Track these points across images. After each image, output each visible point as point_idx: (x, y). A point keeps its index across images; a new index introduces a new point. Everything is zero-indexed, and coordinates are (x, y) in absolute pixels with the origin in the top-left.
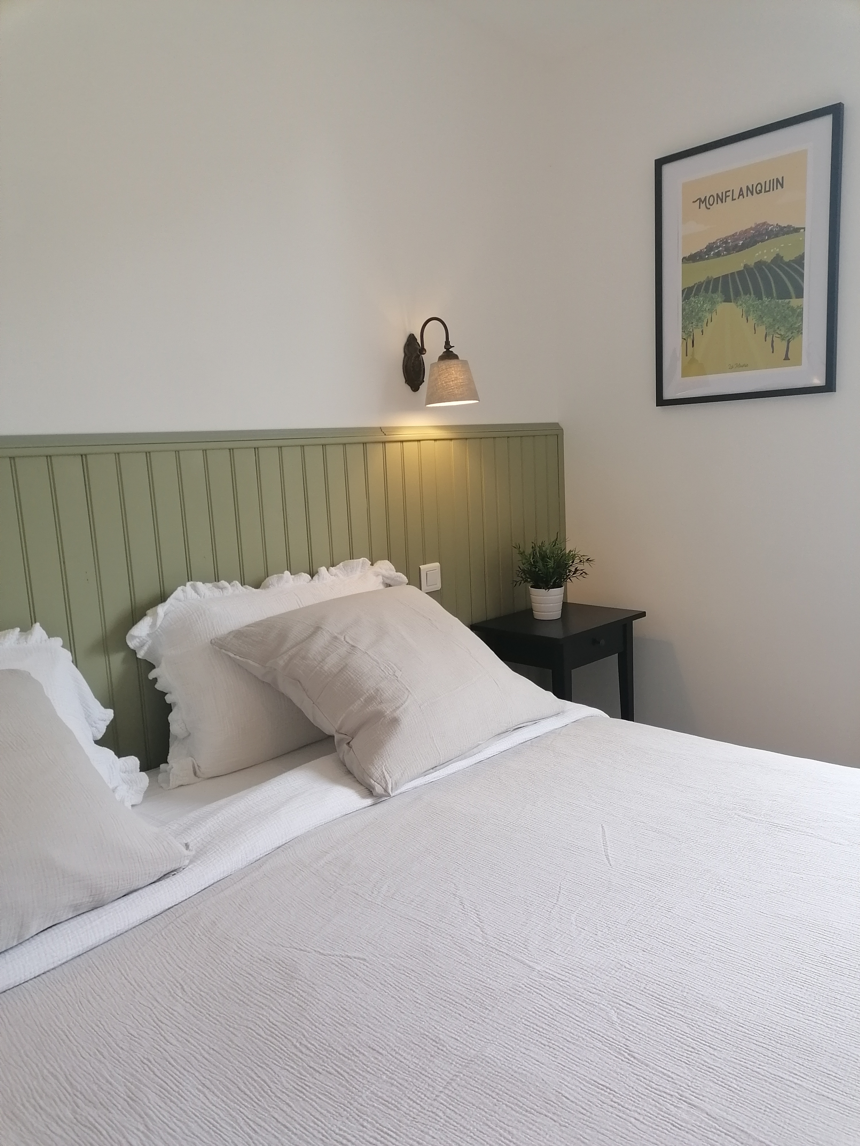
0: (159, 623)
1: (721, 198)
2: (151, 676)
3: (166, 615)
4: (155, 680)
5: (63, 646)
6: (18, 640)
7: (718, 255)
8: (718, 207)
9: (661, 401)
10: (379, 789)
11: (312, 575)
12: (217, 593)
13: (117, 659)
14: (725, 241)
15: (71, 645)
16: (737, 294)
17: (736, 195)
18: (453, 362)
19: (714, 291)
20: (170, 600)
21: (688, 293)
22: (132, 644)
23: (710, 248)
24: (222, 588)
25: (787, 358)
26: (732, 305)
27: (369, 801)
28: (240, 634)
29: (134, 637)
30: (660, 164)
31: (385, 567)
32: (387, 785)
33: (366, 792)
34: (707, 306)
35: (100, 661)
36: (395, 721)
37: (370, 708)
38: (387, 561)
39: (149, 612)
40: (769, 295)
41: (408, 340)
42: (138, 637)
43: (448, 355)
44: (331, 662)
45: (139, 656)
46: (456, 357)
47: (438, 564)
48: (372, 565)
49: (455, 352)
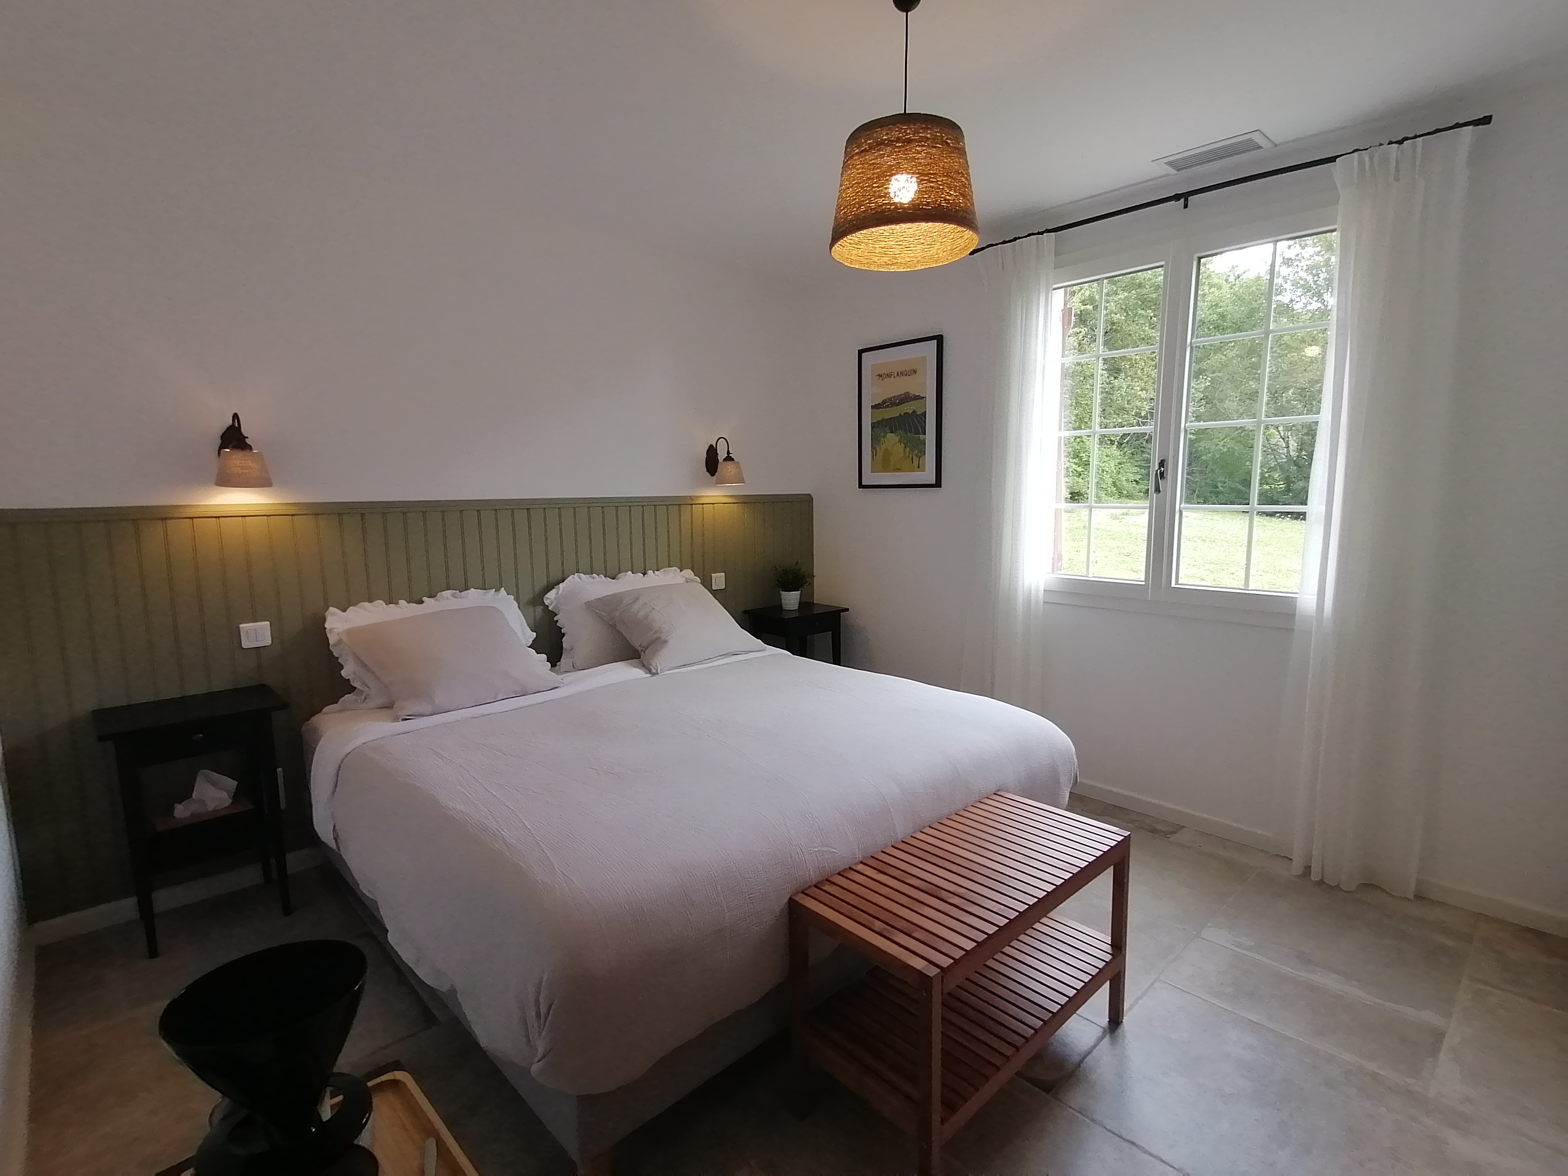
0: (560, 593)
1: (889, 375)
2: (555, 619)
3: (564, 588)
4: (557, 621)
5: (514, 600)
6: (494, 594)
7: (887, 407)
8: (887, 380)
9: (861, 486)
10: (653, 670)
11: (644, 574)
12: (591, 580)
13: (539, 609)
14: (890, 399)
15: (517, 599)
16: (896, 429)
17: (895, 376)
18: (731, 462)
19: (886, 427)
20: (566, 581)
21: (874, 426)
22: (547, 602)
23: (884, 402)
24: (594, 578)
25: (919, 467)
26: (893, 434)
27: (649, 675)
28: (599, 600)
29: (548, 598)
30: (861, 352)
31: (688, 573)
32: (657, 668)
33: (649, 672)
34: (882, 434)
35: (531, 609)
36: (666, 642)
37: (656, 636)
38: (690, 570)
39: (555, 587)
40: (911, 432)
41: (709, 448)
42: (550, 599)
43: (729, 458)
44: (641, 614)
45: (550, 609)
46: (733, 460)
47: (724, 574)
48: (681, 571)
49: (733, 457)
